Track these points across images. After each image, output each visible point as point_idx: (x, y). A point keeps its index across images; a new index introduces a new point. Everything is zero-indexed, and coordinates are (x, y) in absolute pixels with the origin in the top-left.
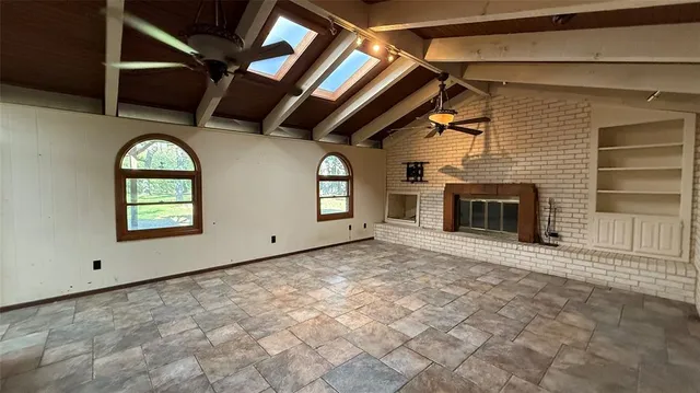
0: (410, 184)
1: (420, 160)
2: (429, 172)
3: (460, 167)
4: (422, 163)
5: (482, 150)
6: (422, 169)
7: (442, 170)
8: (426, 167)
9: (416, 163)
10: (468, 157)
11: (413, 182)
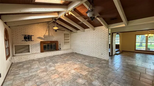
0: (26, 42)
1: (30, 35)
2: (33, 38)
3: (43, 37)
4: (31, 36)
5: (48, 34)
6: (31, 37)
7: (38, 38)
8: (32, 37)
9: (29, 36)
10: (45, 35)
11: (27, 41)
